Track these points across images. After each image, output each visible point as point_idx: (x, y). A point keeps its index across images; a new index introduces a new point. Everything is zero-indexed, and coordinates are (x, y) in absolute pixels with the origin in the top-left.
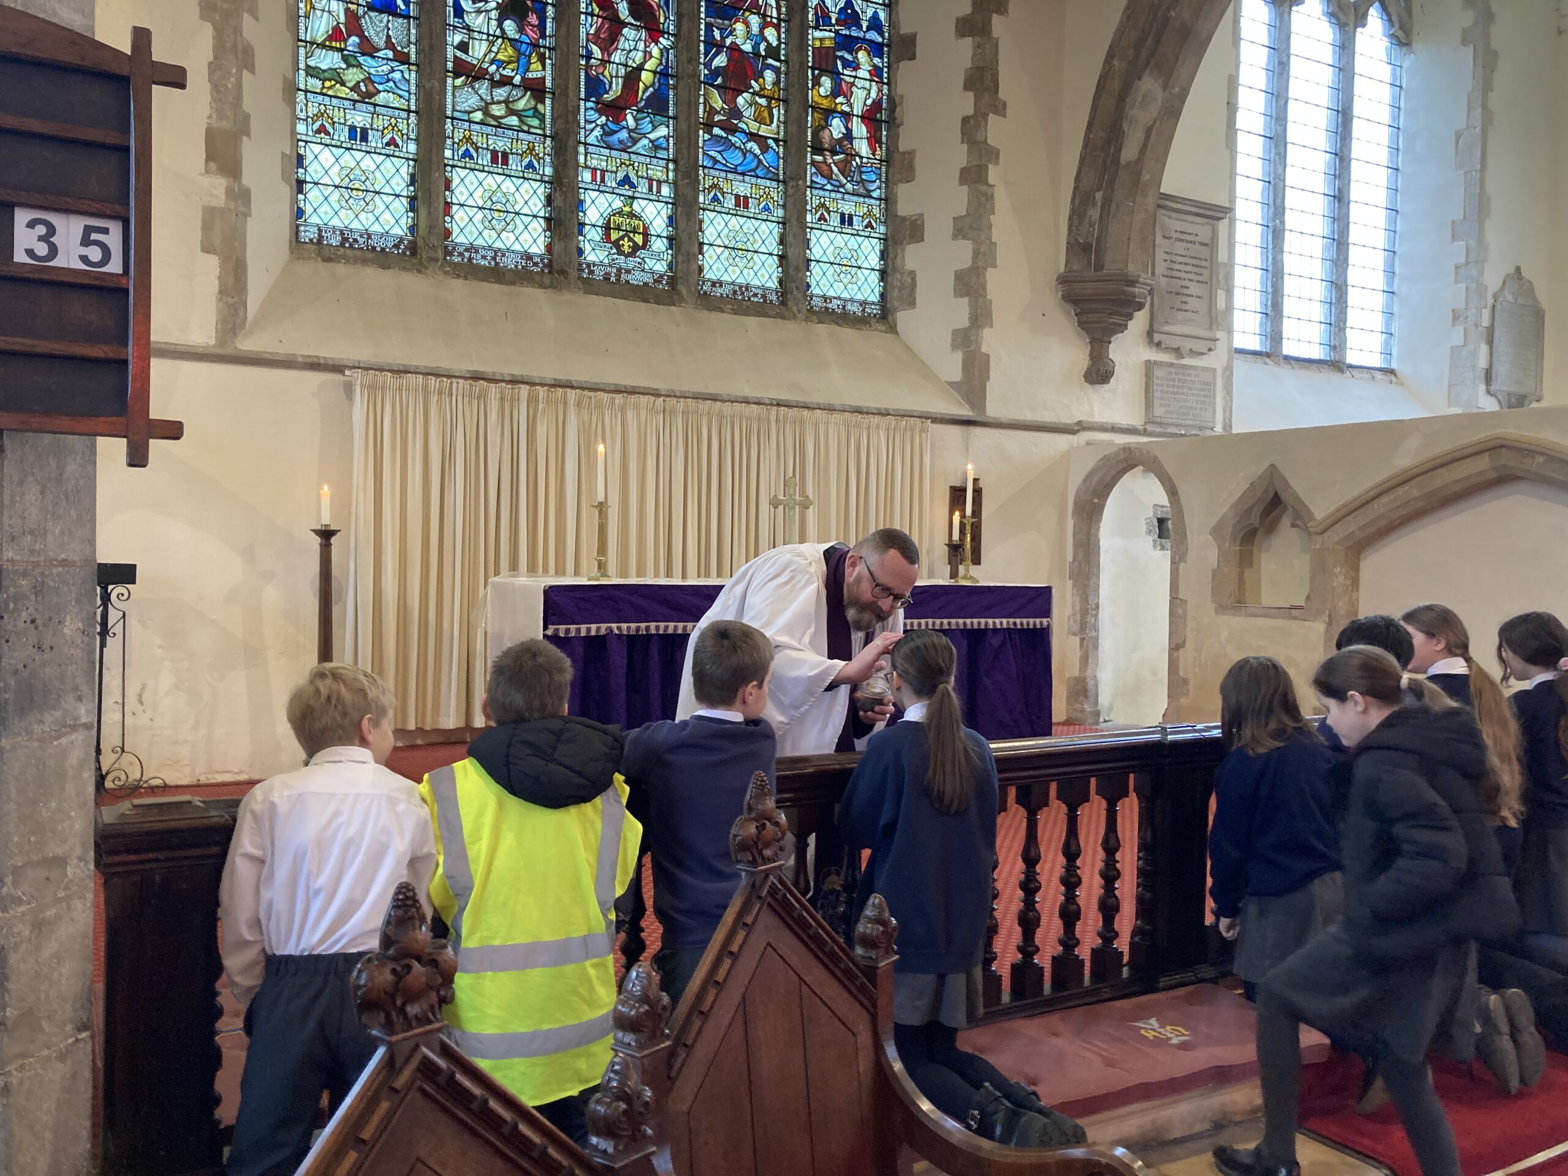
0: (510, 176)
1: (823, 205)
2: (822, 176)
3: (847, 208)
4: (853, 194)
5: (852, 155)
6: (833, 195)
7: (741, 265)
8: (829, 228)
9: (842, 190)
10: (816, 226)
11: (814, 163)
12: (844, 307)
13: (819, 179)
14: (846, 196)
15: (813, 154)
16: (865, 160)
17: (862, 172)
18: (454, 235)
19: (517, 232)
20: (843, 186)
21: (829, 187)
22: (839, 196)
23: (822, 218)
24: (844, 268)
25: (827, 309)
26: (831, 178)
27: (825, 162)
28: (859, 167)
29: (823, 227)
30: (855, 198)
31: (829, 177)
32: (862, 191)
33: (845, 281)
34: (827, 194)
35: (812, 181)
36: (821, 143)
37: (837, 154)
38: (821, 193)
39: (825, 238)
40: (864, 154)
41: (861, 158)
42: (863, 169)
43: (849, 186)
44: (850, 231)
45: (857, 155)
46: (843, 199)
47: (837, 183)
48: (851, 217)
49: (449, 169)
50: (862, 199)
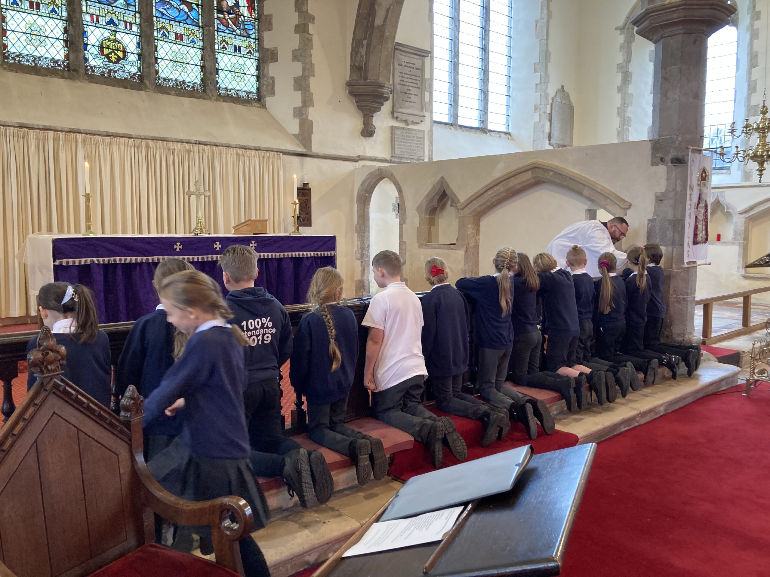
0: (41, 16)
1: (224, 41)
2: (223, 25)
3: (238, 43)
4: (240, 36)
5: (239, 15)
6: (230, 35)
7: (180, 70)
8: (228, 53)
9: (234, 33)
10: (221, 51)
11: (218, 18)
12: (238, 94)
13: (221, 27)
14: (237, 37)
15: (217, 13)
16: (246, 18)
17: (245, 25)
18: (9, 48)
19: (47, 47)
20: (235, 31)
21: (227, 31)
22: (233, 36)
23: (224, 47)
24: (237, 74)
25: (228, 95)
26: (228, 27)
27: (224, 18)
28: (243, 22)
29: (225, 52)
30: (242, 38)
31: (227, 26)
32: (245, 34)
33: (238, 80)
34: (226, 35)
35: (218, 28)
36: (222, 8)
37: (230, 14)
38: (223, 34)
39: (226, 58)
40: (245, 15)
41: (244, 17)
42: (245, 23)
43: (238, 32)
44: (239, 55)
45: (242, 15)
46: (235, 38)
47: (231, 30)
48: (239, 47)
49: (4, 10)
50: (245, 39)
